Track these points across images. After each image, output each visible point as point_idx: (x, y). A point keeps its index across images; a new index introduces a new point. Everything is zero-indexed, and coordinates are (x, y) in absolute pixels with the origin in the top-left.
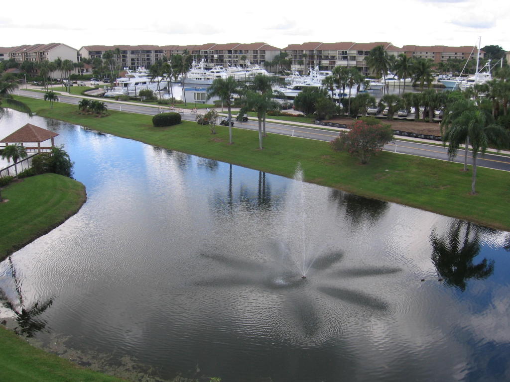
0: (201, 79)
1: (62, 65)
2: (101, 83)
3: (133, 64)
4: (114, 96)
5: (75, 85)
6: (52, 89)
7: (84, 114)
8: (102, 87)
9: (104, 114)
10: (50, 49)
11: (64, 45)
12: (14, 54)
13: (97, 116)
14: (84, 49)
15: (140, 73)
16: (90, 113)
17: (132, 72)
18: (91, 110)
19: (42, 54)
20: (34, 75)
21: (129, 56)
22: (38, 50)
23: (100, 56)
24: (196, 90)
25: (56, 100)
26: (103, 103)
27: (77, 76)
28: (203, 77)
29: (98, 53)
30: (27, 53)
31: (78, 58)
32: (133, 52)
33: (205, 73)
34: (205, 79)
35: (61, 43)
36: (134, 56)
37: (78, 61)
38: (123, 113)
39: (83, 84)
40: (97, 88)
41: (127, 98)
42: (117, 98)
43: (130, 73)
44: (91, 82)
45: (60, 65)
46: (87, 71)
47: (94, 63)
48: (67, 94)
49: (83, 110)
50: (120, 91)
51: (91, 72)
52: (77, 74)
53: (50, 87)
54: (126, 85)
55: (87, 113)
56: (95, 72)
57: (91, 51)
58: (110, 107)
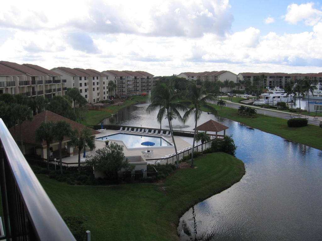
0: (317, 96)
1: (229, 84)
2: (250, 96)
3: (270, 84)
4: (260, 104)
5: (234, 97)
6: (221, 98)
7: (241, 115)
8: (251, 98)
9: (254, 116)
10: (220, 74)
11: (229, 72)
12: (199, 77)
13: (250, 117)
14: (240, 75)
15: (277, 90)
16: (245, 114)
17: (271, 90)
18: (246, 113)
19: (216, 77)
20: (210, 90)
21: (268, 79)
22: (213, 75)
23: (250, 79)
24: (316, 103)
25: (224, 105)
26: (254, 109)
27: (236, 91)
28: (318, 95)
29: (249, 77)
30: (207, 77)
31: (237, 80)
32: (271, 77)
33: (320, 92)
34: (320, 96)
35: (228, 71)
36: (271, 80)
37: (237, 82)
38: (266, 116)
39: (239, 96)
40: (248, 99)
41: (267, 106)
42: (262, 106)
43: (270, 91)
44: (245, 95)
45: (227, 84)
46: (241, 88)
47: (246, 83)
48: (230, 102)
49: (241, 113)
50: (263, 102)
51: (243, 89)
52: (236, 90)
53: (220, 97)
54: (267, 98)
55: (243, 115)
56: (246, 89)
57: (245, 76)
58: (258, 112)
